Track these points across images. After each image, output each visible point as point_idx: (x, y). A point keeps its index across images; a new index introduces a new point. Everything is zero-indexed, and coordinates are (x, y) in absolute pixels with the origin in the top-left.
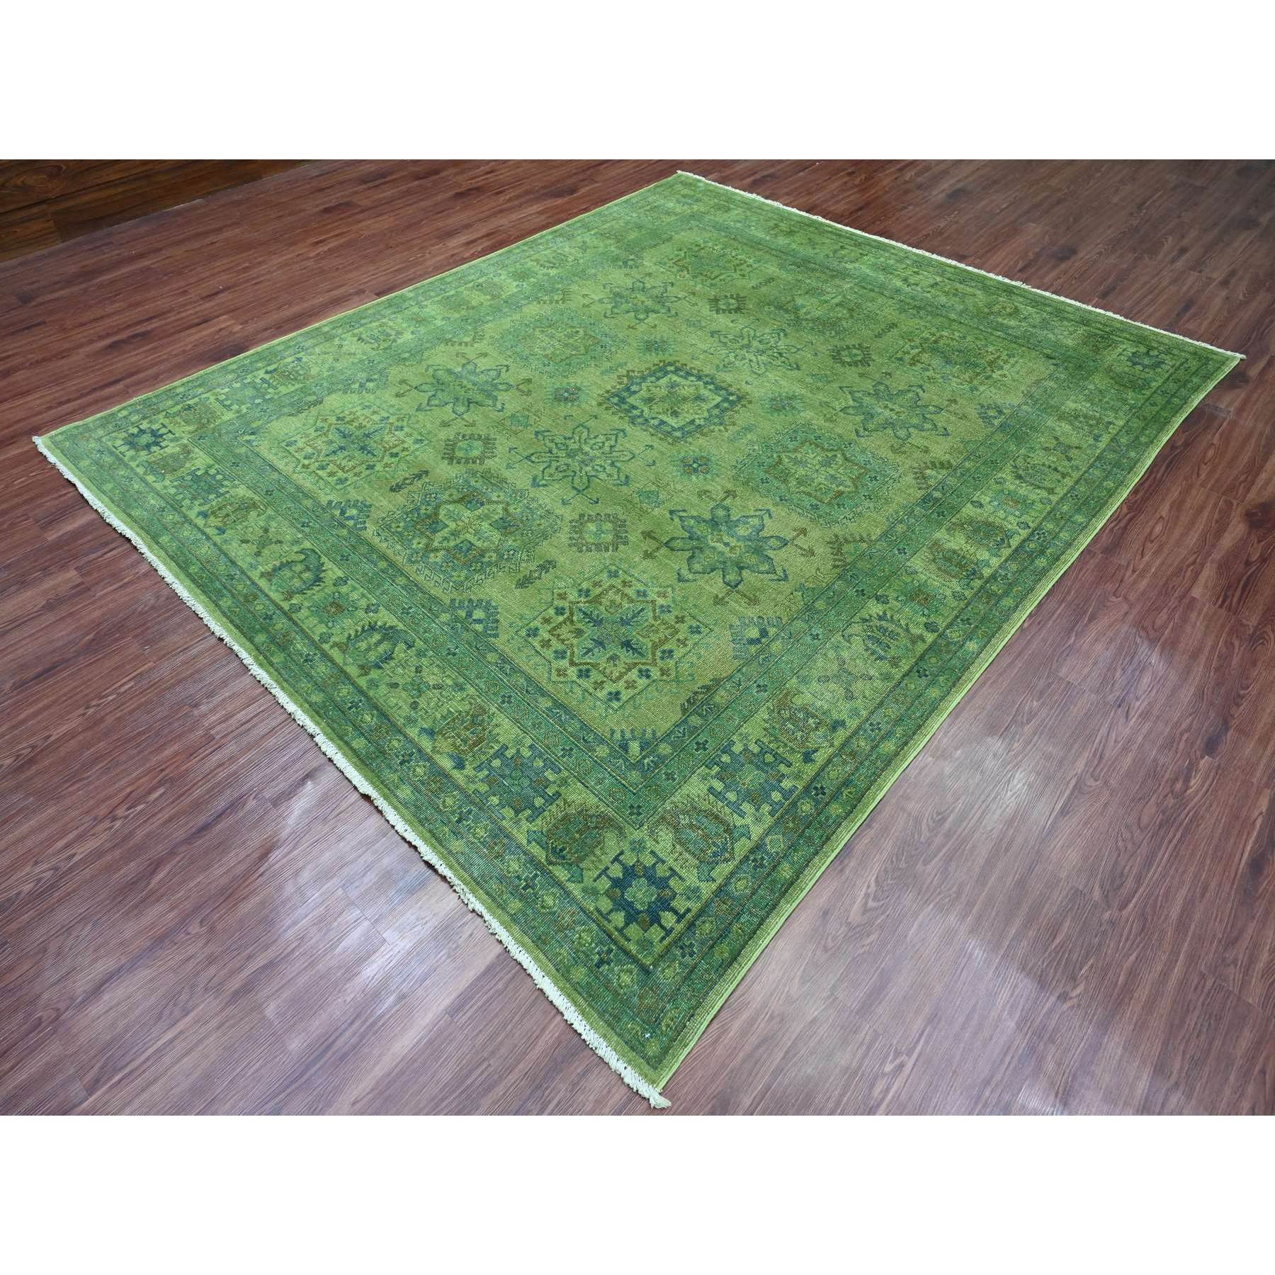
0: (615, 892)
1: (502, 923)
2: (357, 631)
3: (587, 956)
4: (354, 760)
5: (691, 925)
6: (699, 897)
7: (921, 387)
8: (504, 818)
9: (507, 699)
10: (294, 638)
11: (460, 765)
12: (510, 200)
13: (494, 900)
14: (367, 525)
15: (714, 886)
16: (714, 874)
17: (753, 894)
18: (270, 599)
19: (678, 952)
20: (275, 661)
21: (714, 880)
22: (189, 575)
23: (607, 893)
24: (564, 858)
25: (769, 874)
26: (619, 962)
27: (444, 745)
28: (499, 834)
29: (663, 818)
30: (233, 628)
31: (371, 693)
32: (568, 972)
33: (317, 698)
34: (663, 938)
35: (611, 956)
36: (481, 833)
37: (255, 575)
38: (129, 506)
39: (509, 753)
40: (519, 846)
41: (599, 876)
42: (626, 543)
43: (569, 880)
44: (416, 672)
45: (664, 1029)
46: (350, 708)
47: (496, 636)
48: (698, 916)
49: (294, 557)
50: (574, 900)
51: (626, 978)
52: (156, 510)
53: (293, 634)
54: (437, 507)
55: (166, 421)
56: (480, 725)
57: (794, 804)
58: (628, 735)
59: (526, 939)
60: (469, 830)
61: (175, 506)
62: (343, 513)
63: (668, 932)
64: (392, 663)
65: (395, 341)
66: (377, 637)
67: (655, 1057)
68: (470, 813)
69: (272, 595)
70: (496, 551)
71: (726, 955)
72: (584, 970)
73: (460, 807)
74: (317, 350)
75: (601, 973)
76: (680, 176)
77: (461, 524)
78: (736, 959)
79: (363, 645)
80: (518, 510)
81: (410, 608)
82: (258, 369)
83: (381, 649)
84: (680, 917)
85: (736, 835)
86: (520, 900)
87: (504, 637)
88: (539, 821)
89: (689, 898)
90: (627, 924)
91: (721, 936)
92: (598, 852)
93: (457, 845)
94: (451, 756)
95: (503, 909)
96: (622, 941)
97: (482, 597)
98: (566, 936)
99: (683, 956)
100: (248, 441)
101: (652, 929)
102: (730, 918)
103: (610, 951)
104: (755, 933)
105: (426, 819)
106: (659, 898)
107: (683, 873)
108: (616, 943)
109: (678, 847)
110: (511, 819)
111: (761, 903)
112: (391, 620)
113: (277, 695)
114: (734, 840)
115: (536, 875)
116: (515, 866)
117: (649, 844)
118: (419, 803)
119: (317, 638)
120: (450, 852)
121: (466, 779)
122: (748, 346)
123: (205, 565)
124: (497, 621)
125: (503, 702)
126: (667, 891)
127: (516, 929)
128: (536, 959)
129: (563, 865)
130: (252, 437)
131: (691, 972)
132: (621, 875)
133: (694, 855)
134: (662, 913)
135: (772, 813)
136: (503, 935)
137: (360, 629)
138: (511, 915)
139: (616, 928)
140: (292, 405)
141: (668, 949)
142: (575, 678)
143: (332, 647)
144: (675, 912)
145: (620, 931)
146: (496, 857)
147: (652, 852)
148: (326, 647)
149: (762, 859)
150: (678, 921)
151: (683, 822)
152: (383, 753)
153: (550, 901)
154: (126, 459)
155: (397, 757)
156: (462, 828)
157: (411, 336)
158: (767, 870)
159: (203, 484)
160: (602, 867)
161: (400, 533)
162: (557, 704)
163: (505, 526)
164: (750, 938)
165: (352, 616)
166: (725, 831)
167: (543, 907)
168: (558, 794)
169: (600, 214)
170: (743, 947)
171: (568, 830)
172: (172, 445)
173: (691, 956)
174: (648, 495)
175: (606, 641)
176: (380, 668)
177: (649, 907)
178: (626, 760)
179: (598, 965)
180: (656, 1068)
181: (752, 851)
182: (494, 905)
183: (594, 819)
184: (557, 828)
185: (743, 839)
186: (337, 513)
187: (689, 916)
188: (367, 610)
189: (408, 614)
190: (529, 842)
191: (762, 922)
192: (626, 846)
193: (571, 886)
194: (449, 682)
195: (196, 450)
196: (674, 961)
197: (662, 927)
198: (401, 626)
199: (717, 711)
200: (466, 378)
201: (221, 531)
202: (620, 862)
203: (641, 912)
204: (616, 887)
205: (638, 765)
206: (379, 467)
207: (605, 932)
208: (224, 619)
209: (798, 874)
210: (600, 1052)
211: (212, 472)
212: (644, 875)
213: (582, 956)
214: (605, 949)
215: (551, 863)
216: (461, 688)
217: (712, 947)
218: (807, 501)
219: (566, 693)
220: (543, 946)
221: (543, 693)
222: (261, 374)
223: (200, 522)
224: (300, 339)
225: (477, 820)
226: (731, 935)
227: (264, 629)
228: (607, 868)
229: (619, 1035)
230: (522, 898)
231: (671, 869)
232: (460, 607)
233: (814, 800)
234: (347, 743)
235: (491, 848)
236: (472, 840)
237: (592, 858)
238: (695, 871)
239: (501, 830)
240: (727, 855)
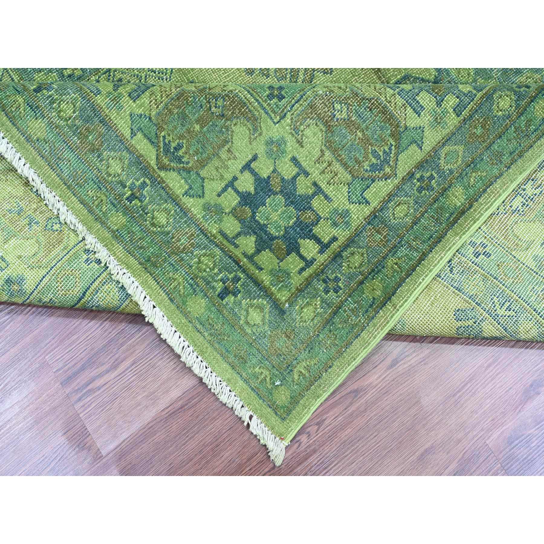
0: (244, 211)
1: (102, 240)
3: (208, 283)
5: (337, 256)
6: (347, 224)
8: (99, 92)
13: (91, 211)
15: (367, 211)
16: (368, 195)
17: (415, 223)
19: (321, 287)
21: (368, 202)
23: (234, 212)
24: (179, 160)
25: (436, 200)
26: (249, 294)
29: (312, 106)
32: (184, 303)
34: (303, 269)
35: (238, 285)
40: (121, 140)
41: (224, 190)
43: (186, 193)
45: (296, 377)
48: (346, 246)
50: (192, 220)
51: (255, 317)
57: (489, 97)
59: (132, 261)
60: (52, 102)
63: (309, 263)
67: (282, 407)
71: (378, 293)
72: (203, 302)
75: (225, 306)
78: (390, 299)
84: (324, 247)
85: (404, 142)
86: (125, 214)
88: (145, 99)
89: (335, 224)
90: (258, 251)
91: (373, 270)
92: (224, 155)
95: (103, 223)
96: (252, 269)
98: (182, 259)
99: (327, 292)
101: (290, 259)
102: (385, 250)
103: (237, 279)
104: (414, 270)
106: (299, 223)
107: (329, 190)
108: (244, 271)
109: (327, 153)
110: (109, 93)
111: (423, 235)
114: (400, 151)
115: (144, 184)
116: (116, 167)
117: (291, 145)
126: (309, 213)
127: (119, 249)
128: (144, 284)
129: (179, 171)
131: (335, 313)
132: (252, 190)
133: (345, 165)
134: (301, 241)
135: (458, 111)
136: (103, 254)
138: (113, 232)
139: (245, 255)
141: (308, 282)
144: (318, 240)
145: (250, 258)
147: (294, 160)
149: (432, 177)
150: (321, 252)
151: (338, 116)
153: (162, 218)
156: (42, 99)
158: (433, 194)
160: (228, 177)
164: (408, 275)
166: (392, 135)
167: (153, 225)
170: (399, 285)
171: (183, 117)
173: (336, 292)
177: (286, 232)
179: (222, 296)
180: (283, 419)
181: (420, 166)
182: (91, 218)
183: (220, 103)
184: (170, 111)
185: (414, 147)
187: (335, 246)
190: (133, 134)
191: (423, 256)
192: (261, 149)
193: (189, 202)
196: (315, 297)
197: (302, 257)
202: (253, 172)
203: (276, 238)
204: (246, 205)
207: (230, 257)
209: (472, 201)
210: (223, 398)
212: (281, 191)
213: (202, 283)
214: (231, 276)
215: (163, 167)
217: (361, 283)
220: (153, 269)
226: (384, 270)
228: (235, 179)
229: (246, 381)
230: (126, 211)
231: (315, 184)
233: (515, 93)
235: (83, 137)
236: (56, 121)
237: (216, 162)
238: (345, 189)
239: (94, 110)
240: (388, 170)
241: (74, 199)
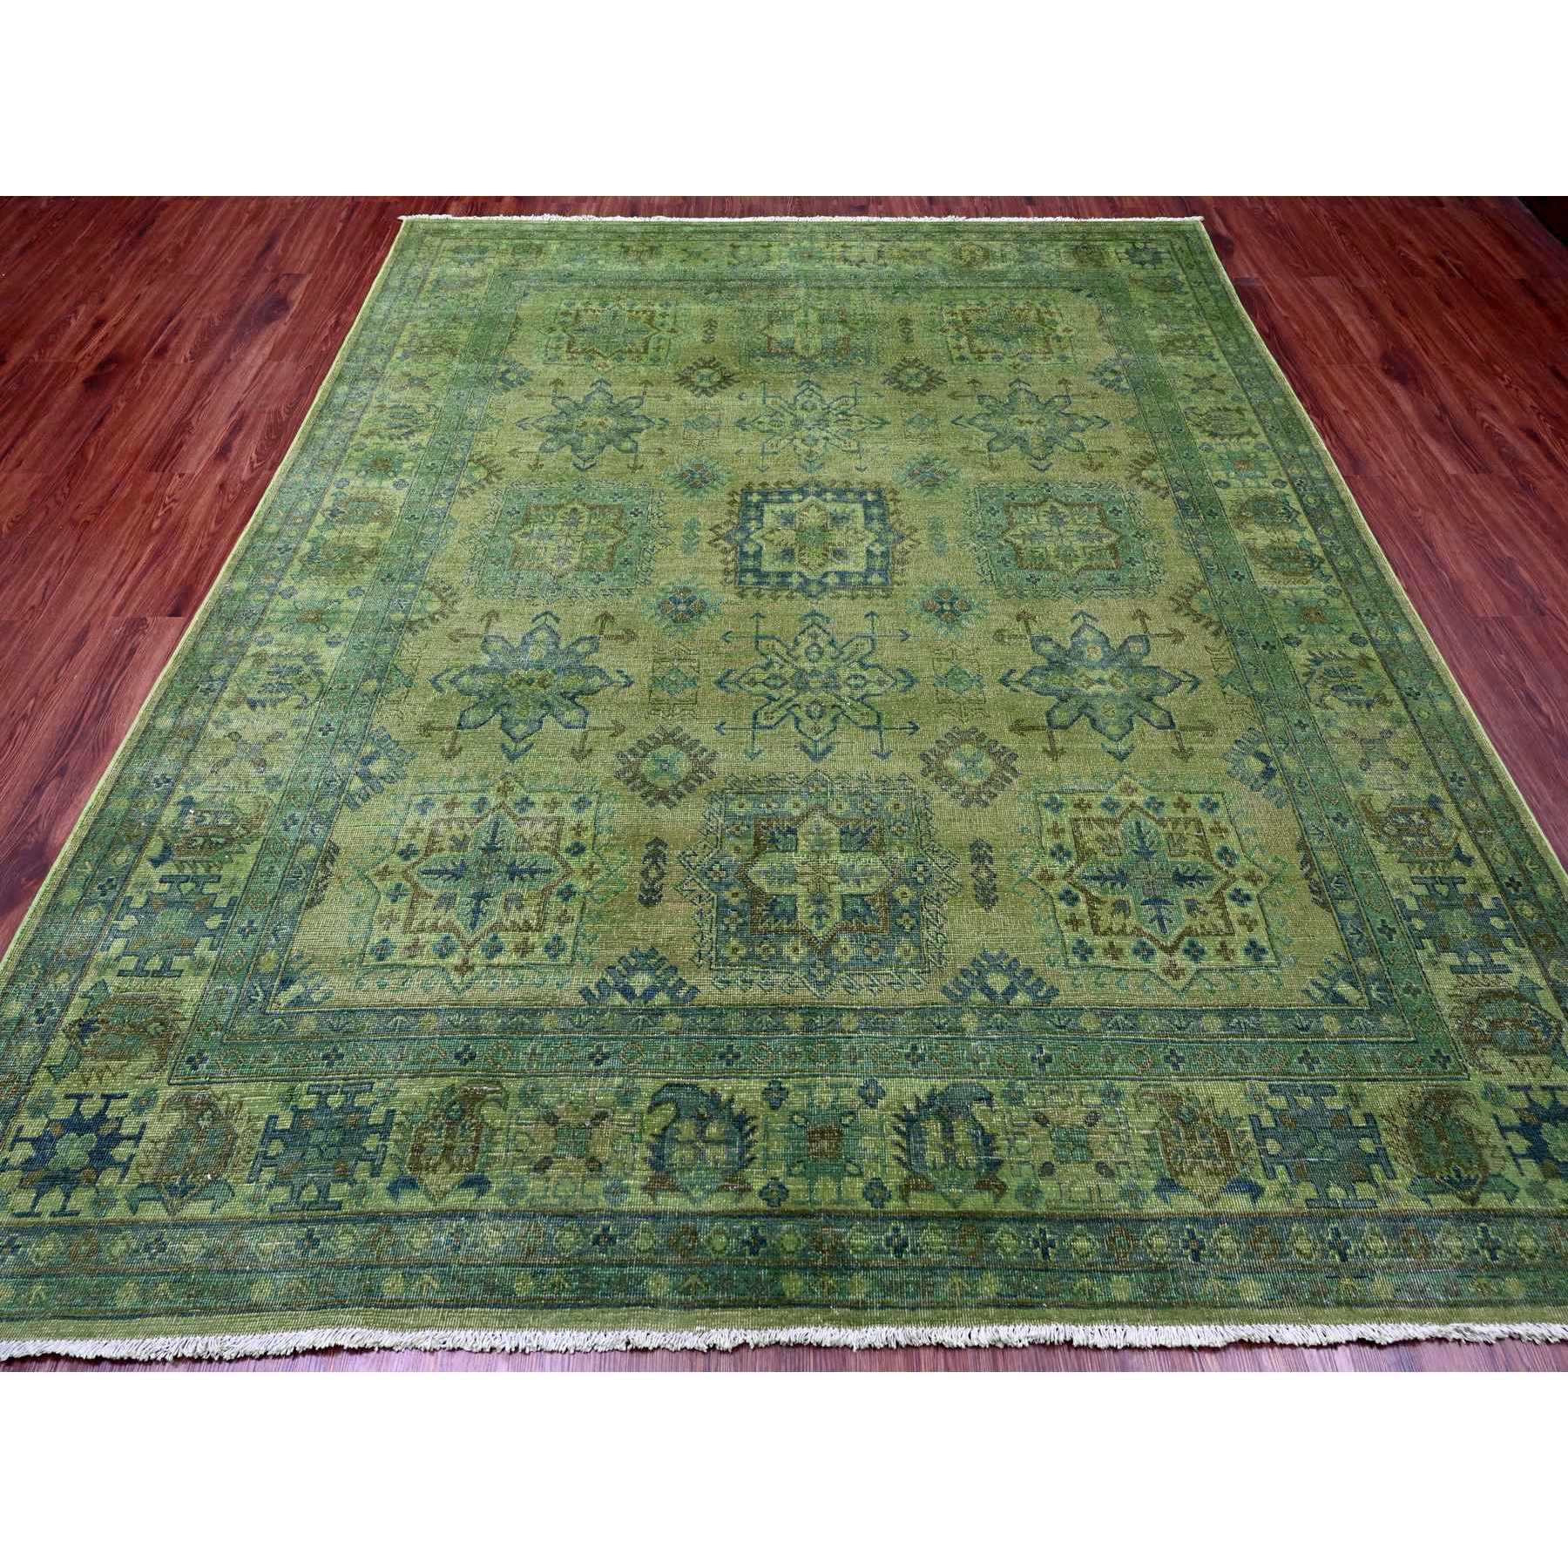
0: (1548, 1165)
2: (898, 1144)
4: (1149, 1316)
7: (1018, 381)
8: (1372, 1202)
9: (1174, 1059)
10: (839, 1237)
11: (1256, 1192)
12: (196, 356)
13: (1492, 1304)
14: (692, 982)
18: (715, 1216)
20: (861, 1297)
22: (530, 1304)
23: (1546, 1175)
24: (1471, 1181)
27: (1199, 1181)
28: (1396, 1224)
29: (1467, 1042)
30: (728, 1313)
31: (1041, 1208)
33: (990, 1286)
36: (1379, 1245)
37: (637, 1200)
38: (229, 1293)
39: (1267, 1120)
40: (1429, 1216)
41: (1518, 1165)
42: (1014, 756)
43: (1508, 1200)
44: (1043, 1125)
46: (1045, 1254)
47: (1054, 991)
49: (657, 1121)
50: (1541, 1217)
52: (295, 1253)
53: (828, 1232)
54: (745, 880)
55: (72, 1084)
56: (1196, 1119)
57: (1517, 917)
58: (1325, 983)
60: (1364, 1255)
61: (325, 1214)
62: (628, 993)
64: (1001, 1141)
65: (319, 674)
66: (934, 1129)
68: (1338, 1235)
69: (708, 1206)
70: (901, 880)
73: (1322, 1241)
74: (199, 767)
76: (412, 224)
77: (807, 879)
79: (933, 1155)
80: (846, 806)
81: (914, 1048)
82: (130, 869)
83: (961, 1136)
85: (1529, 996)
86: (1507, 1274)
87: (1064, 984)
88: (1398, 1167)
92: (1481, 1140)
93: (1381, 1286)
94: (1230, 1189)
95: (1511, 1303)
97: (970, 955)
100: (297, 1002)
105: (1313, 1294)
107: (1556, 1081)
109: (1515, 1058)
110: (1378, 1194)
112: (920, 1087)
113: (940, 1338)
114: (1536, 1003)
115: (1484, 1230)
116: (1453, 1243)
117: (1495, 1081)
118: (1281, 1285)
119: (866, 1206)
120: (1391, 1303)
121: (1282, 1199)
122: (798, 423)
123: (526, 1260)
124: (1029, 972)
125: (1176, 1066)
129: (1482, 1190)
130: (296, 989)
132: (1527, 1142)
133: (1535, 1053)
135: (1519, 944)
137: (896, 1137)
138: (1527, 1301)
140: (287, 885)
142: (1195, 966)
143: (905, 1198)
146: (1427, 1255)
147: (1510, 1088)
148: (893, 1205)
151: (1483, 1028)
152: (1160, 1268)
153: (1528, 1243)
154: (86, 1216)
155: (1180, 1255)
156: (1356, 1261)
157: (336, 652)
159: (317, 1137)
160: (1506, 1152)
161: (750, 956)
162: (1226, 1013)
163: (859, 838)
165: (863, 1130)
166: (1519, 1001)
168: (1368, 1117)
169: (368, 322)
171: (1430, 1147)
172: (148, 1117)
174: (954, 676)
175: (1158, 893)
176: (999, 1163)
178: (1360, 1012)
181: (1559, 999)
183: (1430, 1109)
184: (1420, 1155)
185: (1538, 993)
186: (618, 999)
188: (871, 1102)
189: (921, 1058)
190: (1428, 1201)
192: (1489, 1107)
193: (1519, 1205)
194: (1096, 1100)
195: (217, 1089)
198: (940, 1085)
199: (1343, 878)
200: (517, 665)
201: (478, 1183)
202: (1508, 1129)
205: (1375, 1010)
206: (581, 885)
208: (698, 1313)
211: (308, 1102)
212: (1539, 1120)
215: (1473, 1201)
216: (1113, 1095)
218: (1100, 578)
219: (1213, 992)
221: (1198, 1014)
222: (145, 870)
223: (410, 1201)
224: (139, 768)
225: (1356, 1234)
227: (779, 1269)
228: (1510, 1148)
230: (1504, 1270)
231: (1544, 1088)
232: (967, 991)
233: (1522, 897)
234: (1110, 1305)
235: (1408, 1252)
236: (1384, 1262)
237: (1487, 1152)
238: (1557, 1068)
239: (1390, 1219)
240: (1553, 1024)
241: (1471, 1310)
